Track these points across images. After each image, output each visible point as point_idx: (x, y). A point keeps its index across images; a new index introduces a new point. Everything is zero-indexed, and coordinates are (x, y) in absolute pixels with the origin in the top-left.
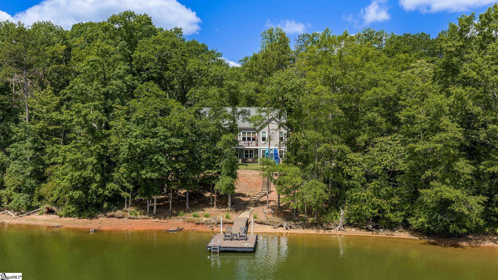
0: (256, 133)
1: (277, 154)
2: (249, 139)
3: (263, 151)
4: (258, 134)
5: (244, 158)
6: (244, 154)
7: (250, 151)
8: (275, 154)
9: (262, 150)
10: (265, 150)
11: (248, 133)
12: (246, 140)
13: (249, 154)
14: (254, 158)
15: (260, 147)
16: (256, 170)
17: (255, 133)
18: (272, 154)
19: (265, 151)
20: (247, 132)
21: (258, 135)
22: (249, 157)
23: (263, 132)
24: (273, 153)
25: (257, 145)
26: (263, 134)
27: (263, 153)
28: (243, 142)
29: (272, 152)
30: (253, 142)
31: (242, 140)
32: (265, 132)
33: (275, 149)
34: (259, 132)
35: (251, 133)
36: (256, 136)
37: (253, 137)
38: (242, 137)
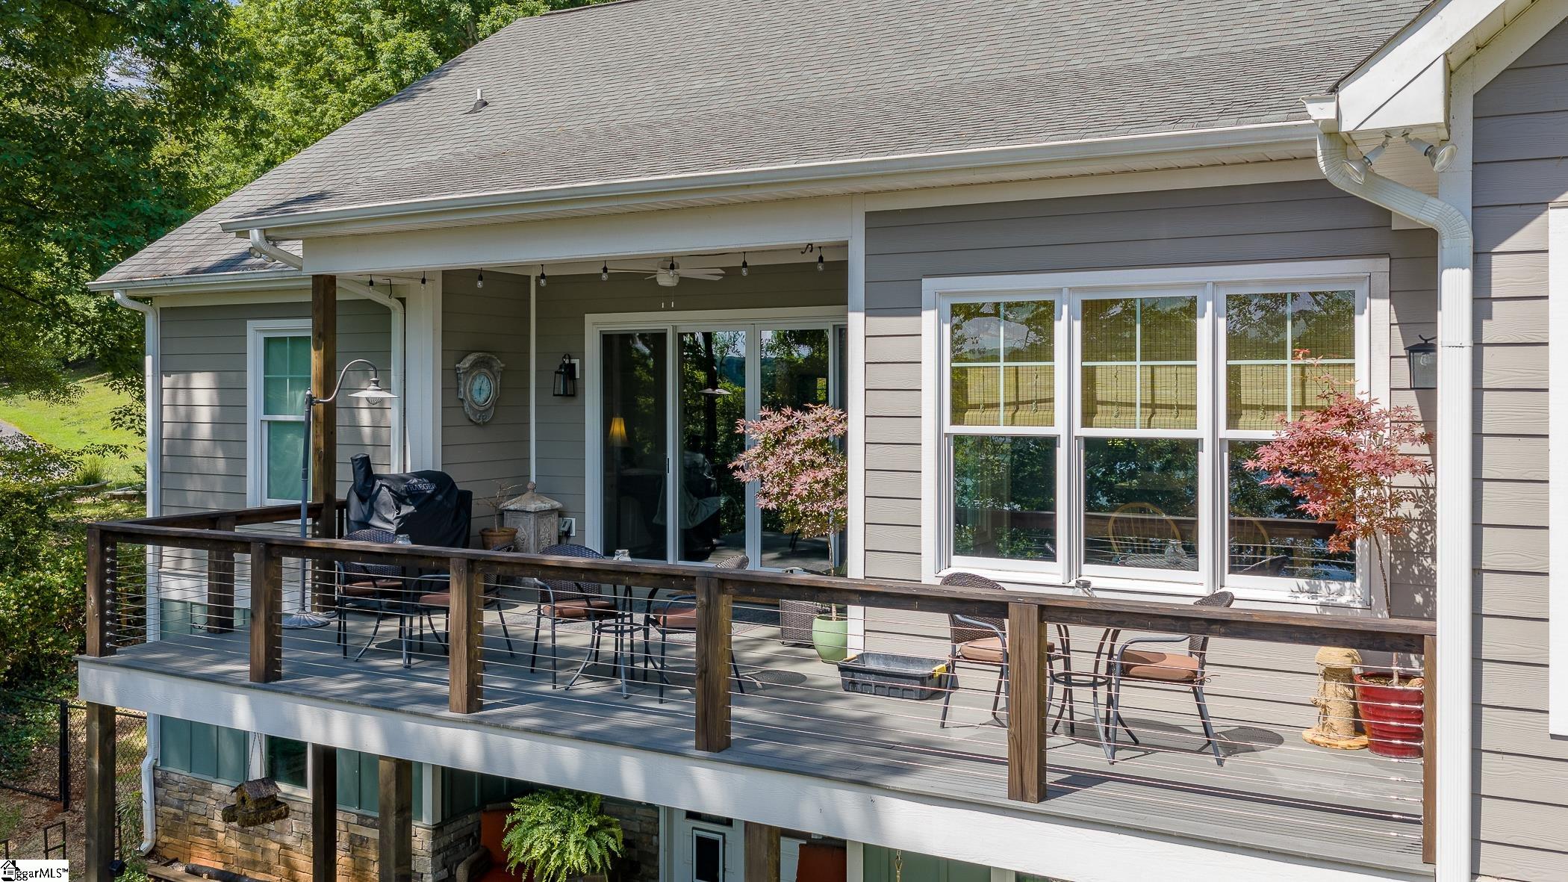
0: (1373, 328)
34: (1446, 247)
35: (1203, 326)
36: (1355, 417)
37: (1254, 445)
38: (949, 428)
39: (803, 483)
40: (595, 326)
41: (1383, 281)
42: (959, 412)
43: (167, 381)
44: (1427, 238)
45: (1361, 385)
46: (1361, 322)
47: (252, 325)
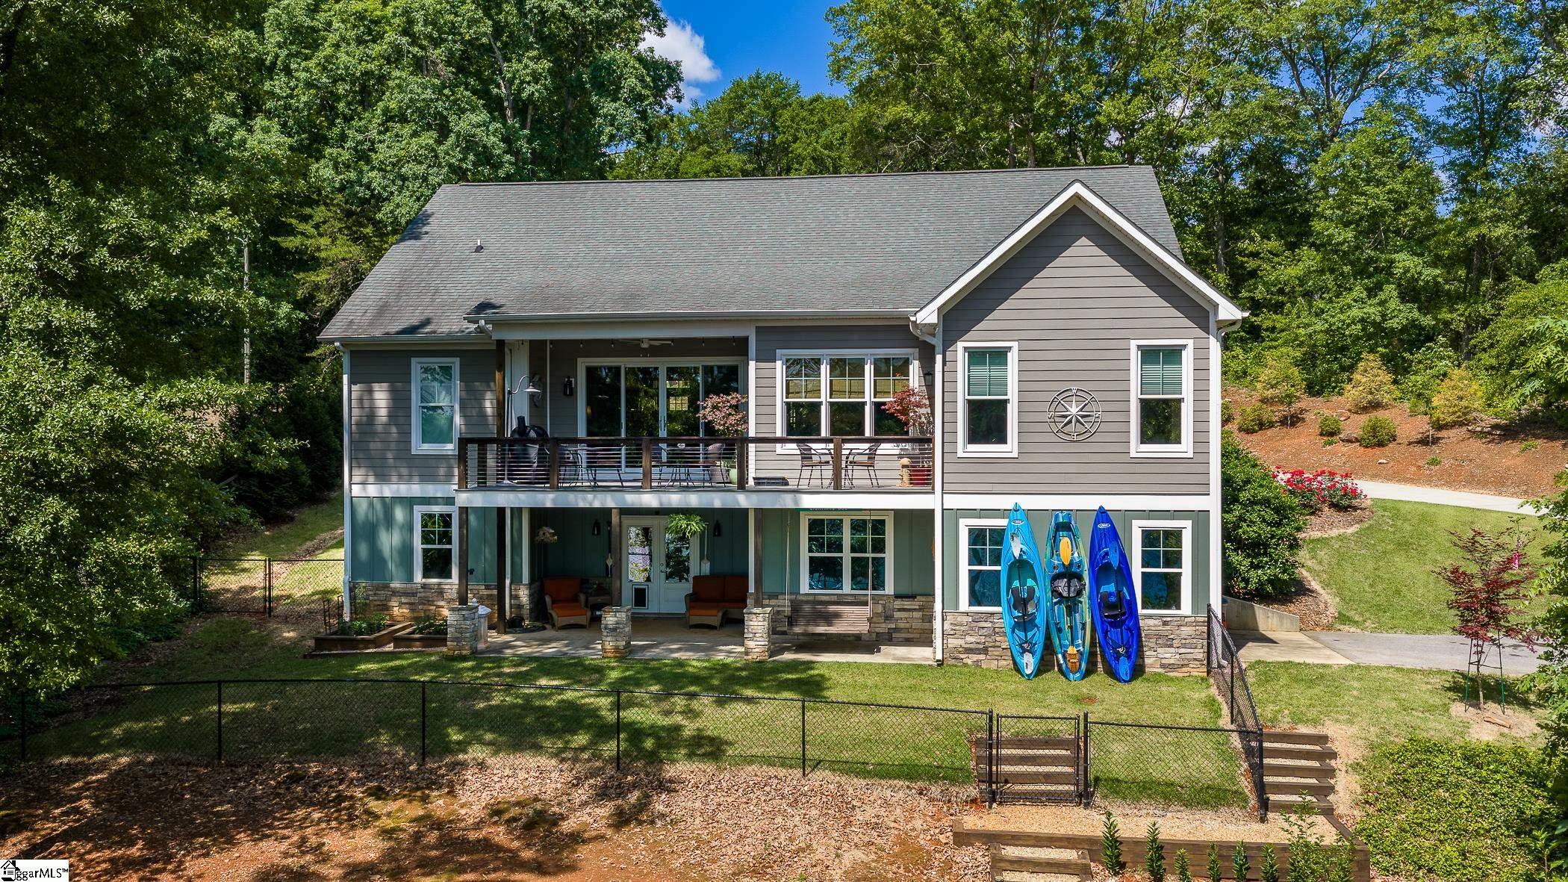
0: (915, 368)
1: (1124, 572)
2: (847, 421)
3: (977, 536)
4: (928, 374)
5: (804, 588)
6: (805, 556)
7: (858, 526)
8: (1101, 570)
9: (964, 525)
10: (1002, 522)
11: (837, 366)
12: (824, 432)
13: (847, 556)
14: (889, 589)
15: (954, 502)
16: (909, 772)
17: (902, 368)
18: (1070, 573)
19: (998, 535)
20: (826, 354)
21: (930, 387)
22: (847, 587)
23: (976, 357)
24: (1082, 555)
25: (921, 477)
26: (983, 372)
27: (976, 557)
28: (792, 448)
29: (1072, 551)
30: (887, 448)
31: (779, 432)
32: (999, 356)
33: (1102, 514)
34: (937, 349)
35: (867, 368)
36: (910, 393)
37: (884, 404)
38: (785, 400)
39: (732, 420)
40: (582, 364)
41: (917, 355)
42: (788, 393)
43: (354, 388)
44: (933, 347)
45: (911, 385)
46: (911, 367)
47: (414, 360)
